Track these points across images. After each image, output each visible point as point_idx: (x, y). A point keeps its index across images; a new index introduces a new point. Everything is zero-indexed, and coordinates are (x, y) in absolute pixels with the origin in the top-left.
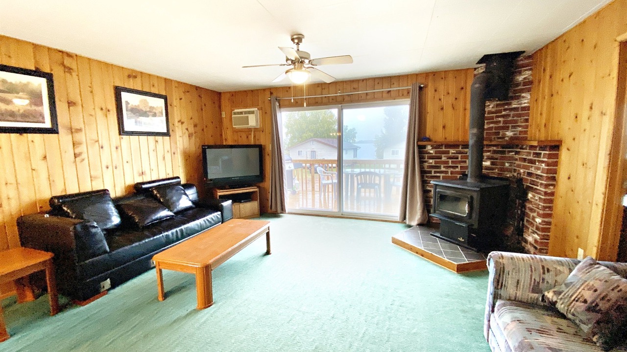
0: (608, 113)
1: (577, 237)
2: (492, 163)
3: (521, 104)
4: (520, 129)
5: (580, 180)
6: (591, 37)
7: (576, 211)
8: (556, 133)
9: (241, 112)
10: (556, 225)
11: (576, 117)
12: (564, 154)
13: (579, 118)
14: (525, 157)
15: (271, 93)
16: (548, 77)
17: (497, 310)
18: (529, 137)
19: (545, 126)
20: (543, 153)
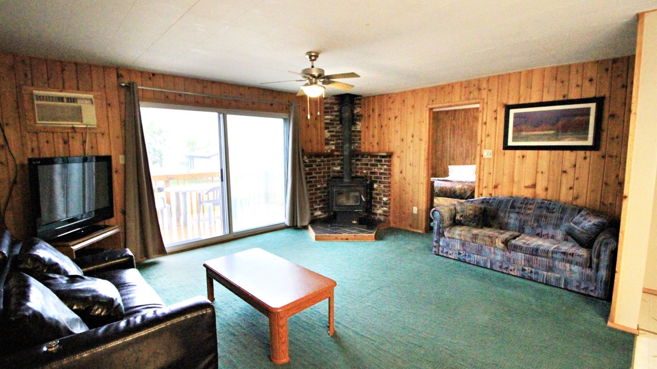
0: (424, 139)
1: (411, 202)
2: (342, 168)
3: (356, 128)
4: (357, 145)
5: (409, 173)
6: (410, 101)
7: (409, 189)
8: (387, 148)
9: (59, 98)
10: (394, 199)
11: (403, 140)
12: (395, 160)
13: (404, 141)
14: (367, 162)
15: (119, 76)
16: (377, 115)
17: (449, 232)
18: (363, 150)
19: (377, 144)
20: (383, 159)
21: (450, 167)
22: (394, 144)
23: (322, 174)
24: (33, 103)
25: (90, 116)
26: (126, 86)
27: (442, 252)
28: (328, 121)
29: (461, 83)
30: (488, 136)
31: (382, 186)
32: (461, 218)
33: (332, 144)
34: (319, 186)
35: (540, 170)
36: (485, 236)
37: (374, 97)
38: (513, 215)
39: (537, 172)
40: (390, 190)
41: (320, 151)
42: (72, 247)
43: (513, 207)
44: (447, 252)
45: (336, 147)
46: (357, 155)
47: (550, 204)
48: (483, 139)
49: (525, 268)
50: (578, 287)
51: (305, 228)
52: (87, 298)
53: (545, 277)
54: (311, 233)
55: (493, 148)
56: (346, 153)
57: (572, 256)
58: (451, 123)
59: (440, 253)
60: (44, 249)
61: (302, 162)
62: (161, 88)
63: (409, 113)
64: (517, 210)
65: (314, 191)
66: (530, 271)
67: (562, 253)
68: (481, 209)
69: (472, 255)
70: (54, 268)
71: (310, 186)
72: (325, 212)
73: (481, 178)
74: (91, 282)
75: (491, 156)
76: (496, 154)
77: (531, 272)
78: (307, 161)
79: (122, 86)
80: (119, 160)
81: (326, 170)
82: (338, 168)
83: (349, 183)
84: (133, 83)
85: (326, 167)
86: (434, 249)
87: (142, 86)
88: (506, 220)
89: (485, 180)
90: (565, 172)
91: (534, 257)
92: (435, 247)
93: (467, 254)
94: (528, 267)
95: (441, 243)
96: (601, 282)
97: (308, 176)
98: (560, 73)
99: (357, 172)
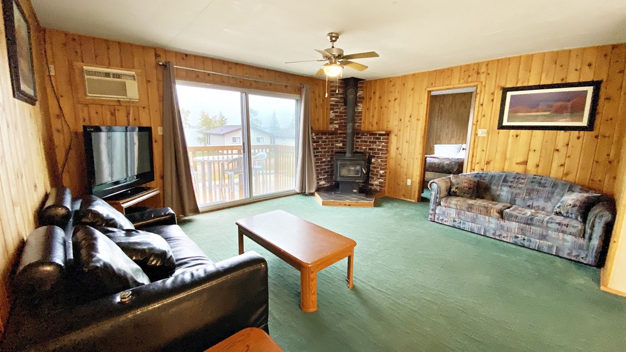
0: (421, 119)
1: (406, 175)
2: (343, 145)
3: (358, 110)
4: (357, 124)
5: (405, 149)
6: (410, 84)
7: (404, 163)
8: (386, 127)
9: (106, 73)
10: (390, 173)
11: (401, 120)
12: (393, 138)
13: (403, 120)
14: (366, 140)
15: (157, 56)
16: (377, 97)
17: (446, 202)
18: (363, 129)
19: (377, 123)
20: (382, 137)
21: (436, 146)
22: (393, 124)
23: (327, 150)
24: (84, 77)
25: (133, 91)
26: (163, 65)
27: (438, 219)
28: (334, 103)
29: (461, 67)
30: (484, 116)
31: (379, 160)
32: (457, 190)
33: (336, 124)
34: (324, 160)
35: (532, 148)
36: (480, 206)
37: (376, 80)
38: (505, 189)
39: (529, 150)
40: (386, 165)
41: (325, 129)
42: (122, 205)
43: (505, 181)
44: (443, 219)
45: (339, 126)
46: (358, 134)
47: (542, 179)
48: (479, 120)
49: (517, 235)
50: (569, 254)
51: (312, 194)
52: (144, 250)
53: (537, 245)
54: (318, 199)
55: (488, 128)
56: (349, 131)
57: (567, 227)
58: (439, 106)
59: (436, 220)
60: (101, 205)
61: (310, 138)
62: (192, 68)
63: (408, 95)
64: (510, 184)
65: (319, 164)
66: (522, 238)
67: (557, 223)
68: (475, 182)
69: (466, 223)
70: (112, 222)
71: (317, 160)
72: (328, 182)
73: (475, 155)
74: (145, 236)
75: (485, 135)
76: (490, 132)
77: (524, 239)
78: (315, 138)
79: (160, 65)
80: (158, 131)
81: (330, 146)
82: (341, 145)
83: (351, 157)
84: (169, 62)
85: (330, 143)
86: (430, 216)
87: (177, 65)
88: (498, 193)
89: (478, 158)
90: (558, 150)
91: (528, 226)
92: (431, 214)
93: (462, 222)
94: (521, 235)
95: (437, 211)
96: (593, 251)
97: (315, 151)
98: (559, 58)
99: (357, 148)
